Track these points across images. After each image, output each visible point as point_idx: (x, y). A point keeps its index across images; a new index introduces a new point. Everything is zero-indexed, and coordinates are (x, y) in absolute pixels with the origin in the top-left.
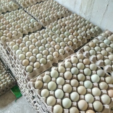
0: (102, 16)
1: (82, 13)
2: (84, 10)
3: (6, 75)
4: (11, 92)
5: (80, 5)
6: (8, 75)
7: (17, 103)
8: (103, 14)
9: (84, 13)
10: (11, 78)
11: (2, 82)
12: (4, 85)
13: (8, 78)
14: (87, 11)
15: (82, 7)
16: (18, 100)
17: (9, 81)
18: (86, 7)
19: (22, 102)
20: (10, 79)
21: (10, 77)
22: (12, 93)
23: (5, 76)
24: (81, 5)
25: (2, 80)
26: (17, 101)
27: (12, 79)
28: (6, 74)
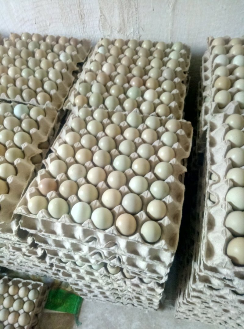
0: (170, 15)
1: (112, 32)
2: (116, 21)
3: (11, 290)
4: (49, 315)
5: (99, 14)
6: (16, 284)
7: (85, 324)
8: (170, 11)
9: (118, 29)
10: (30, 287)
11: (14, 311)
12: (27, 314)
13: (21, 292)
14: (124, 20)
15: (107, 16)
16: (82, 316)
17: (31, 295)
18: (117, 11)
19: (92, 312)
20: (29, 290)
21: (25, 285)
22: (55, 314)
23: (9, 295)
24: (101, 12)
25: (11, 309)
26: (80, 320)
27: (33, 285)
28: (9, 287)
